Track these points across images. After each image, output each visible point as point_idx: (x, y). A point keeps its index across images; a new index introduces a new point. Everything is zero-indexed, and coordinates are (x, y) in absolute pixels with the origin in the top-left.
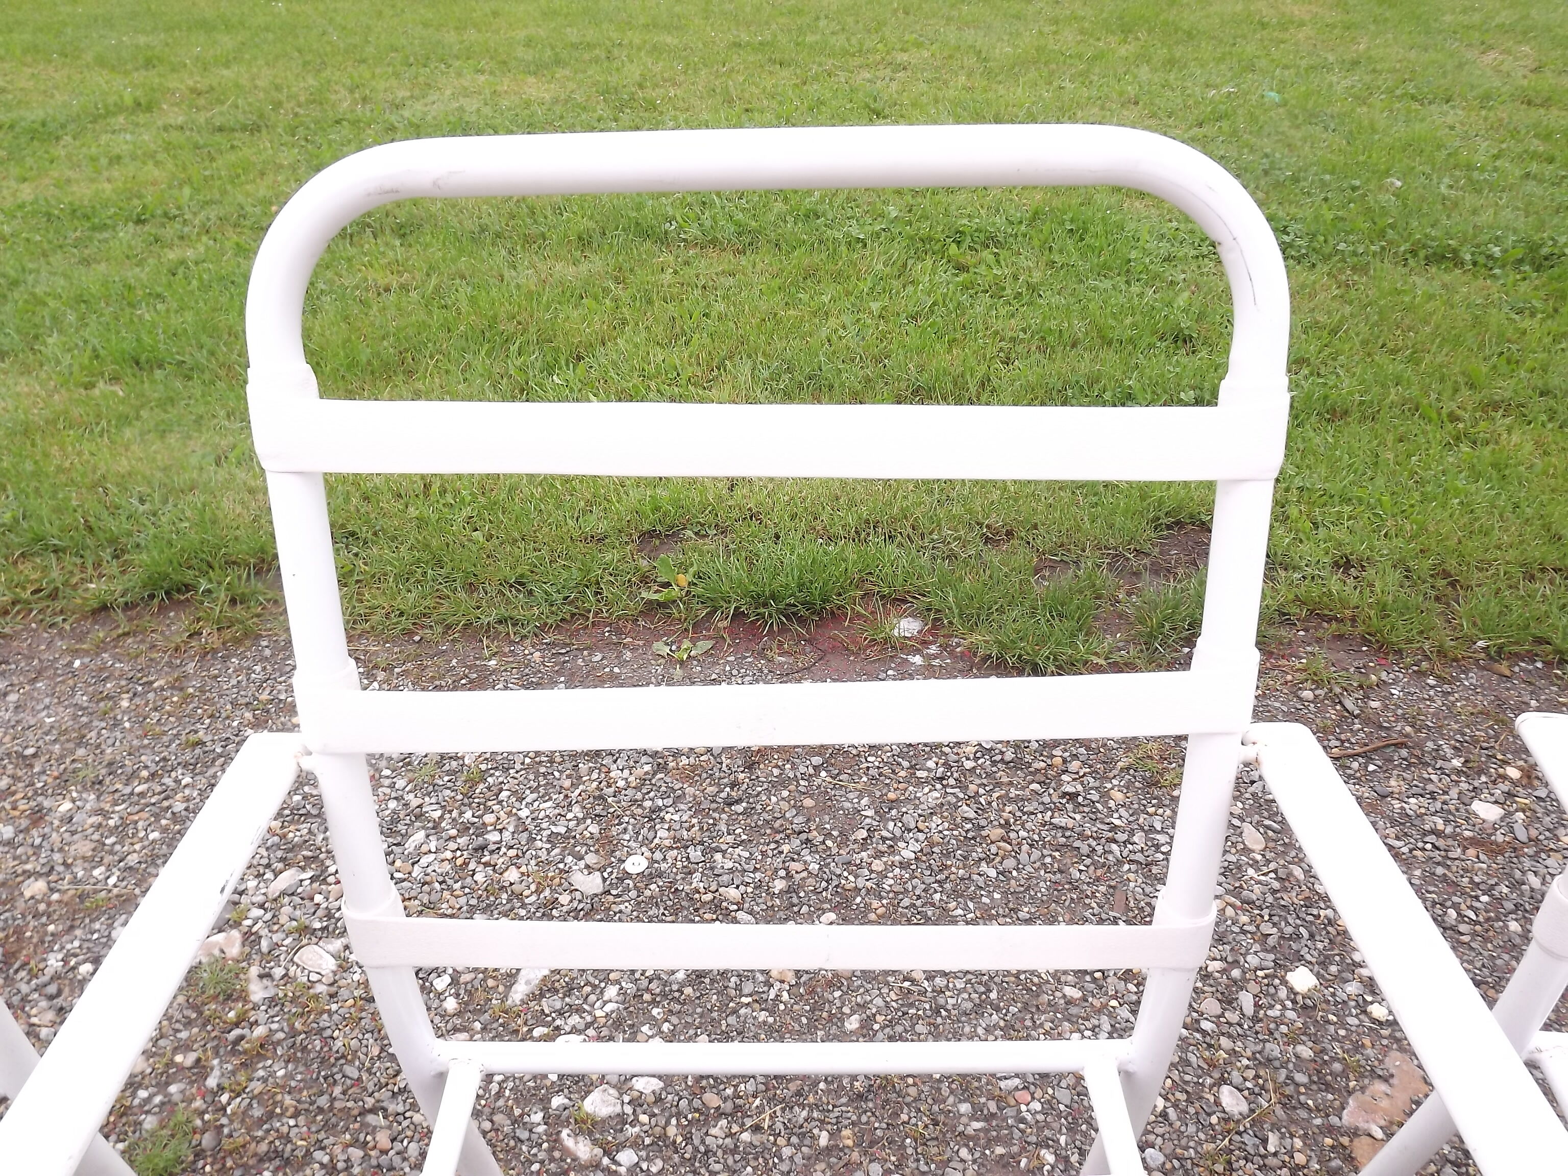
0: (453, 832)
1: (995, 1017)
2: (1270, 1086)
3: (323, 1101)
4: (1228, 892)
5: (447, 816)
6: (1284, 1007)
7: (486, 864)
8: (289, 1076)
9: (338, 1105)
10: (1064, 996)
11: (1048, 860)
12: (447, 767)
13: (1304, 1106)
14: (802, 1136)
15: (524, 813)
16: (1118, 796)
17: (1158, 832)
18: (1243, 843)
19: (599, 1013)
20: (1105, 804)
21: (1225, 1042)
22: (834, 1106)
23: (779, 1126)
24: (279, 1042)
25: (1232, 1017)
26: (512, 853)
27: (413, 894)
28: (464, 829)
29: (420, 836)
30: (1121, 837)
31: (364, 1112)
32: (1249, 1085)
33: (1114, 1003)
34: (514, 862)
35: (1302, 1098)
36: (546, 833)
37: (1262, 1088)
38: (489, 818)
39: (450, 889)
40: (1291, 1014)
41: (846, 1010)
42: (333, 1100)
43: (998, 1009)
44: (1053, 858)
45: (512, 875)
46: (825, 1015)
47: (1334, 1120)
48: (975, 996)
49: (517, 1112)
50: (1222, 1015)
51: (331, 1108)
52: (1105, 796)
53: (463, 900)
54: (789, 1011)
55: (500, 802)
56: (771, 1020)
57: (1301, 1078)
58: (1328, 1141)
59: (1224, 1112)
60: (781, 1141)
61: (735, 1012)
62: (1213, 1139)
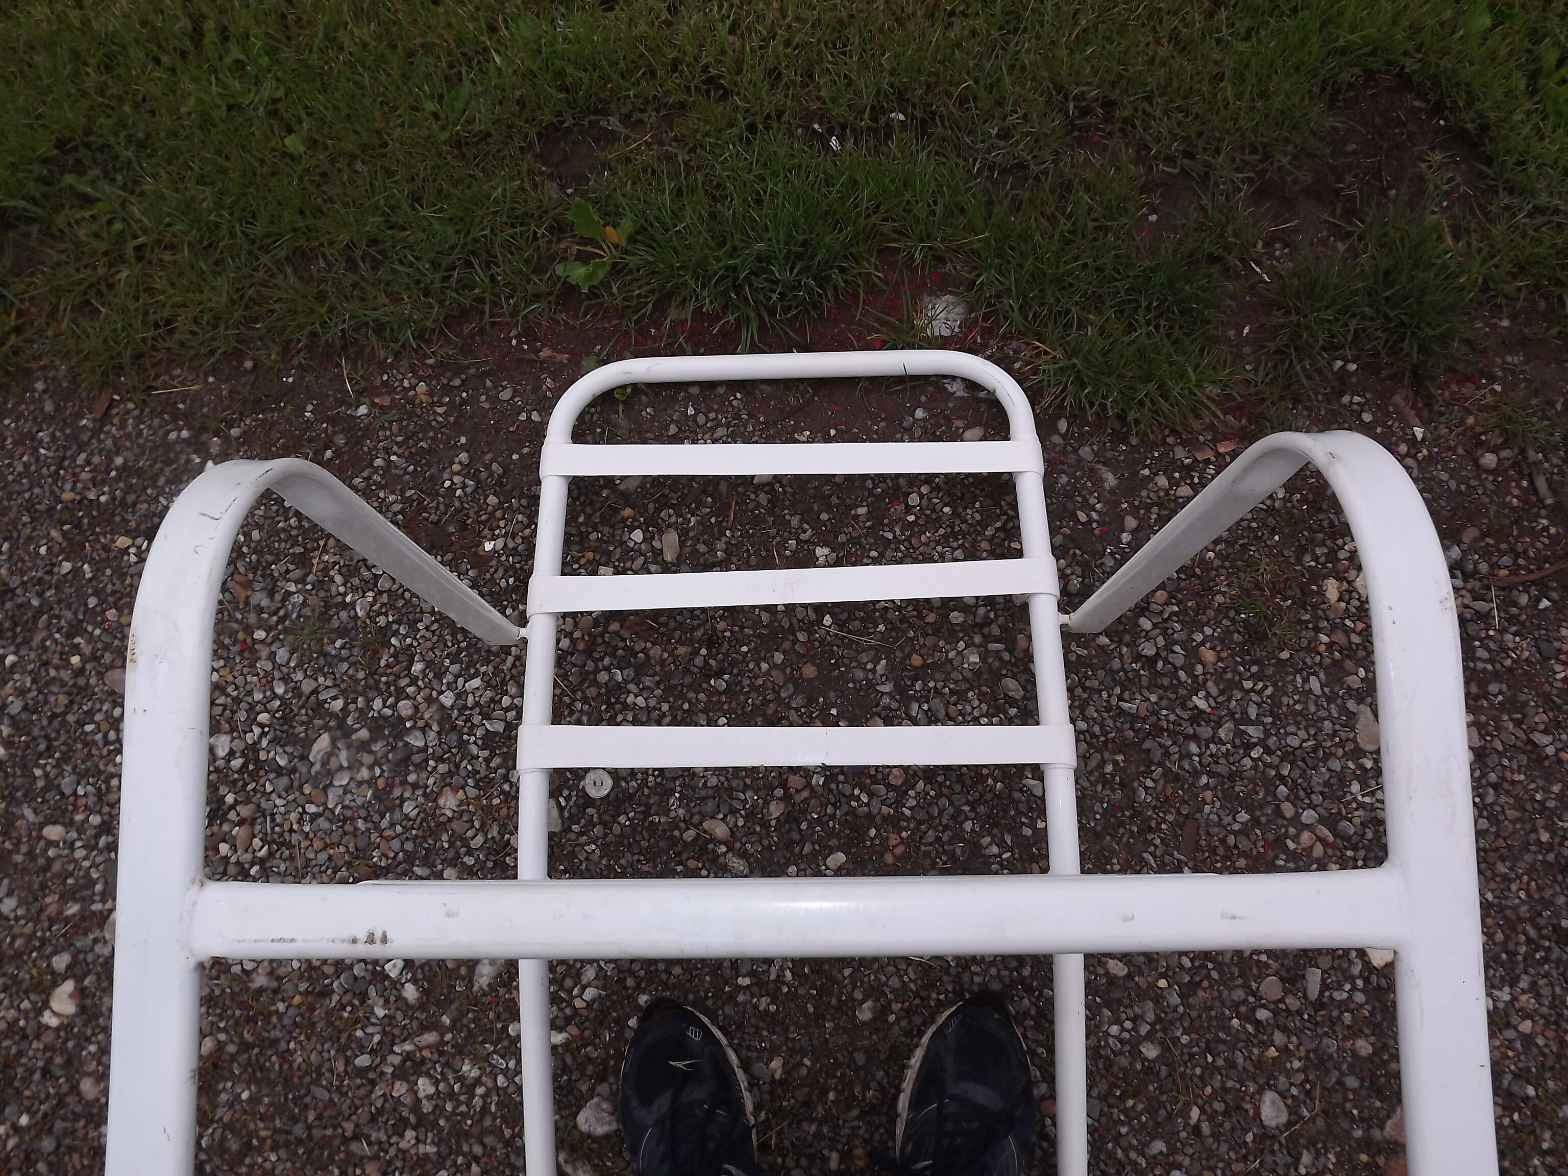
0: (364, 734)
1: (1026, 1001)
2: (1317, 1093)
3: (299, 1130)
4: (1321, 820)
5: (352, 707)
6: (1354, 988)
7: (415, 786)
8: (254, 1100)
9: (317, 1133)
10: (1107, 973)
11: (1109, 768)
12: (335, 623)
13: (1348, 1115)
14: (811, 1158)
15: (448, 699)
16: (1209, 655)
17: (1251, 723)
18: (1354, 740)
19: (578, 1003)
20: (1189, 668)
21: (1279, 1038)
22: (845, 1121)
23: (786, 1143)
24: (233, 1058)
25: (1293, 1003)
26: (443, 768)
27: (335, 838)
28: (377, 726)
29: (323, 742)
30: (1205, 732)
31: (346, 1141)
32: (1294, 1091)
33: (1162, 983)
34: (446, 781)
35: (1348, 1106)
36: (479, 733)
37: (1308, 1093)
38: (405, 708)
39: (377, 827)
40: (1360, 998)
41: (858, 995)
42: (309, 1128)
43: (1029, 990)
44: (1116, 763)
45: (449, 802)
46: (834, 1001)
47: (1376, 1133)
48: (1005, 973)
49: (507, 1133)
50: (1282, 1000)
51: (310, 1137)
52: (1193, 654)
53: (396, 844)
54: (792, 995)
55: (414, 681)
56: (773, 1008)
57: (1352, 1082)
58: (1364, 1157)
59: (1262, 1124)
60: (790, 1163)
61: (732, 998)
62: (1245, 1158)
